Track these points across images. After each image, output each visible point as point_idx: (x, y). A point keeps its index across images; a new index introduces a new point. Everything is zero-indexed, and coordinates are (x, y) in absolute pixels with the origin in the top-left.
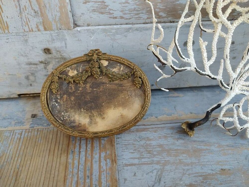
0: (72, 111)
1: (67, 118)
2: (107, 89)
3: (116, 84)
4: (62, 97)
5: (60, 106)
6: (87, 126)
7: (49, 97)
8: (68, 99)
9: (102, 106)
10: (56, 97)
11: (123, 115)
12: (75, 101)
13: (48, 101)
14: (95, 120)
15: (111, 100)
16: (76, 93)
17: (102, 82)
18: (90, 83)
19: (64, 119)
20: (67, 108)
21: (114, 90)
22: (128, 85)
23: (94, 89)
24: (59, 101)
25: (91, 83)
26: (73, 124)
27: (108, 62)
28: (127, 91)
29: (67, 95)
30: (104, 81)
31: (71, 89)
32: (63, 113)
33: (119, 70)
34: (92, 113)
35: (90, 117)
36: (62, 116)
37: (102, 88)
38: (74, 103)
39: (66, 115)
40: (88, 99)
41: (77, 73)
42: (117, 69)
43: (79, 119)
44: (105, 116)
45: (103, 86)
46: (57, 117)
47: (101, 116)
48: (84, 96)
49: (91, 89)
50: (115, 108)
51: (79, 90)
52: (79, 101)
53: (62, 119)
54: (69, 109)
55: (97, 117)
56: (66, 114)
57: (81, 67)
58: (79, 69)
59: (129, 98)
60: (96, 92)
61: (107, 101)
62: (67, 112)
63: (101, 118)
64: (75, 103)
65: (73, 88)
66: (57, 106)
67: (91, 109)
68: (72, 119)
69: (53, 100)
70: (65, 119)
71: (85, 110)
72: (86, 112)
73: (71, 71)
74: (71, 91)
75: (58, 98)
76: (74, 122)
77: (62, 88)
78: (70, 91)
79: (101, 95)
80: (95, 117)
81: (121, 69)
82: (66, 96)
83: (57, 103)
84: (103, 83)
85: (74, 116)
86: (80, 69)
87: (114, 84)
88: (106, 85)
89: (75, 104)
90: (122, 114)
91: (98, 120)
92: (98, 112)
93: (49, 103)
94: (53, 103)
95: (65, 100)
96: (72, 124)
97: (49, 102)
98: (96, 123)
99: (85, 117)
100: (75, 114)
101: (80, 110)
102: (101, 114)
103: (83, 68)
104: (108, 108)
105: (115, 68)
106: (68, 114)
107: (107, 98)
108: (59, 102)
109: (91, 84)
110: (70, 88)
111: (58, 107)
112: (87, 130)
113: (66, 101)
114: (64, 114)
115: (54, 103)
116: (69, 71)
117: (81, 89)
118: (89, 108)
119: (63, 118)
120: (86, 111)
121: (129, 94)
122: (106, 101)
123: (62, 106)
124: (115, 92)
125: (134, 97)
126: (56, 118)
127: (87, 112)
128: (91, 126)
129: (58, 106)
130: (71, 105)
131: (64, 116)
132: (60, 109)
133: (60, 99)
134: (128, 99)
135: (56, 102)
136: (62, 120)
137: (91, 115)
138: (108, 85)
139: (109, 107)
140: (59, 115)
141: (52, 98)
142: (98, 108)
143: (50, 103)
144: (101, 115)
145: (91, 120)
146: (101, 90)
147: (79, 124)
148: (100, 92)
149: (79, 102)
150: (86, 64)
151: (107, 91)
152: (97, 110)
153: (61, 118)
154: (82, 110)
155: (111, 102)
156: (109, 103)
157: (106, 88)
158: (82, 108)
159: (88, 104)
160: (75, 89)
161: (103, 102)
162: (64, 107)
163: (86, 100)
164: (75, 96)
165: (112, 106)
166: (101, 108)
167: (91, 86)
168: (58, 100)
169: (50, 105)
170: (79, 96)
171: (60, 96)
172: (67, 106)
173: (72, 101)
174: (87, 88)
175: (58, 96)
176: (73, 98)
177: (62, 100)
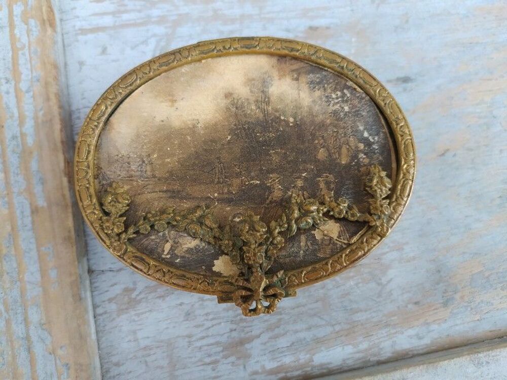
0: (321, 117)
1: (334, 96)
2: (219, 182)
3: (188, 197)
4: (354, 157)
5: (357, 131)
6: (275, 74)
7: (389, 155)
8: (334, 153)
9: (232, 132)
10: (371, 158)
11: (170, 103)
12: (315, 148)
13: (391, 144)
14: (251, 92)
15: (206, 150)
16: (313, 170)
17: (234, 205)
18: (271, 202)
19: (342, 91)
20: (335, 126)
21: (195, 181)
22: (149, 196)
23: (259, 182)
24: (361, 146)
25: (268, 202)
26: (316, 77)
27: (214, 269)
28: (154, 176)
29: (340, 165)
30: (229, 209)
31: (328, 183)
32: (346, 109)
33: (176, 244)
34: (263, 111)
35: (269, 98)
36: (347, 101)
37: (235, 185)
38: (316, 142)
39: (338, 103)
40: (276, 153)
41: (313, 232)
42: (185, 247)
43: (299, 94)
44: (224, 103)
45: (230, 192)
46: (362, 98)
47: (236, 101)
48: (289, 163)
49: (269, 185)
50: (194, 126)
51: (306, 179)
52: (302, 146)
53: (345, 91)
54: (328, 121)
55: (248, 99)
56: (337, 107)
57: (302, 252)
58: (309, 244)
59: (149, 155)
60: (253, 174)
61: (219, 146)
62: (335, 113)
63: (235, 96)
64: (313, 140)
65: (322, 185)
66: (365, 129)
67: (267, 122)
68: (318, 93)
69: (377, 147)
70: (339, 93)
71: (284, 120)
72: (280, 115)
73: (335, 235)
74: (327, 177)
75: (365, 154)
76: (313, 85)
77: (354, 184)
78: (331, 176)
79: (235, 165)
80: (252, 99)
81: (172, 246)
82: (341, 160)
83: (367, 139)
84: (229, 201)
85: (314, 101)
86: (306, 245)
87: (197, 198)
88: (221, 196)
89: (314, 136)
90: (172, 106)
91: (243, 91)
92: (245, 115)
93: (389, 139)
94: (376, 138)
95: (344, 150)
96: (318, 78)
97: (388, 141)
98: (250, 81)
99: (281, 100)
100: (310, 108)
101: (298, 119)
102: (237, 108)
103: (295, 249)
104: (216, 124)
105: (189, 250)
106: (332, 108)
107: (218, 155)
108: (360, 141)
109: (268, 198)
110: (332, 186)
111: (361, 128)
112: (274, 60)
113: (340, 147)
114: (343, 108)
115: (373, 139)
116: (339, 237)
117: (300, 183)
118: (272, 127)
119: (344, 95)
120: (279, 118)
121: (148, 168)
122: (223, 145)
123: (350, 130)
124: (192, 172)
125: (132, 155)
126: (364, 95)
127: (277, 114)
128: (265, 73)
129: (363, 132)
131: (343, 101)
132: (354, 122)
133: (358, 151)
134: (154, 151)
135: (368, 144)
136: (348, 88)
137: (264, 106)
138: (216, 195)
139: (213, 128)
140: (356, 102)
141: (382, 154)
142: (246, 127)
143: (386, 138)
144: (235, 106)
145: (263, 92)
146: (236, 182)
147: (297, 79)
148: (238, 175)
149: (303, 142)
150: (287, 260)
151: (219, 178)
152: (249, 120)
153: (351, 94)
154: (291, 120)
155: (205, 142)
156: (213, 141)
157: (222, 185)
158: (291, 125)
159: (275, 138)
160: (317, 184)
161: (229, 142)
162: (344, 128)
163: (281, 149)
164: (317, 161)
165: (202, 132)
166: (235, 125)
167: (267, 193)
168: (365, 147)
169: (384, 133)
170: (304, 162)
171: (359, 160)
172: (337, 132)
173: (323, 147)
174: (280, 187)
175: (365, 160)
176: (322, 154)
177: (353, 148)
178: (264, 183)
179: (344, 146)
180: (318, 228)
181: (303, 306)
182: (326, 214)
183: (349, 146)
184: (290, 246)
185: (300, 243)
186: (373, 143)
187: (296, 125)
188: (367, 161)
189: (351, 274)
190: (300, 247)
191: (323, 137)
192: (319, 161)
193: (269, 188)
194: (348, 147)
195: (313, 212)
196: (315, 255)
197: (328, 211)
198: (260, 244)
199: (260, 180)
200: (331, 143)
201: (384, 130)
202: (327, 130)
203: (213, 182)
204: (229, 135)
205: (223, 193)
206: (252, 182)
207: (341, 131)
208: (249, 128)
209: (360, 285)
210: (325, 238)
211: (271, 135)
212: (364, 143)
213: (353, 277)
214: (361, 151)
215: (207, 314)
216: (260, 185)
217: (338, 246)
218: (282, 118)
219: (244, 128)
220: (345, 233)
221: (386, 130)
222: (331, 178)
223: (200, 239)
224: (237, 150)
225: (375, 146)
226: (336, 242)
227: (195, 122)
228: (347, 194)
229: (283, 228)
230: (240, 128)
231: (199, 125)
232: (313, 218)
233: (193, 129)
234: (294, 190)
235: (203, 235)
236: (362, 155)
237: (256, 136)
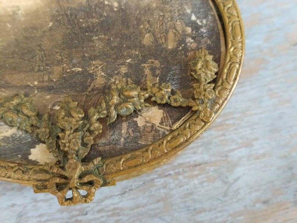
0: (146, 1)
2: (39, 70)
4: (182, 41)
5: (184, 14)
7: (218, 39)
8: (161, 38)
9: (54, 18)
10: (199, 42)
12: (141, 33)
13: (220, 27)
15: (26, 38)
16: (137, 56)
17: (54, 93)
18: (93, 90)
20: (162, 10)
21: (15, 69)
23: (80, 69)
24: (189, 30)
25: (90, 89)
27: (31, 157)
29: (166, 50)
30: (48, 97)
37: (55, 73)
38: (142, 26)
40: (100, 39)
41: (135, 119)
45: (50, 80)
48: (112, 49)
49: (92, 72)
50: (15, 13)
51: (130, 66)
52: (126, 32)
54: (154, 5)
57: (122, 139)
58: (130, 131)
60: (74, 61)
61: (40, 33)
64: (138, 25)
65: (147, 71)
66: (192, 12)
67: (90, 7)
69: (205, 31)
71: (108, 5)
73: (157, 122)
74: (152, 62)
75: (193, 38)
77: (181, 69)
78: (157, 62)
79: (57, 53)
82: (167, 45)
83: (195, 22)
84: (50, 89)
86: (128, 132)
87: (17, 87)
88: (41, 84)
89: (139, 21)
93: (218, 22)
94: (204, 22)
95: (171, 35)
97: (217, 24)
101: (122, 4)
103: (115, 137)
104: (37, 11)
105: (6, 139)
107: (38, 43)
108: (187, 25)
109: (90, 86)
110: (158, 72)
111: (189, 11)
113: (167, 32)
115: (201, 22)
116: (161, 123)
117: (124, 70)
118: (96, 12)
120: (103, 3)
122: (44, 32)
123: (177, 14)
124: (11, 61)
129: (191, 15)
130: (151, 19)
132: (181, 5)
133: (185, 35)
135: (196, 27)
138: (36, 83)
139: (34, 14)
141: (210, 37)
142: (69, 13)
143: (215, 20)
146: (58, 69)
148: (60, 62)
149: (128, 27)
150: (107, 148)
151: (39, 66)
152: (71, 6)
154: (116, 4)
155: (26, 30)
156: (34, 28)
157: (42, 73)
158: (115, 9)
159: (99, 24)
160: (142, 70)
161: (51, 29)
162: (171, 11)
163: (105, 34)
164: (142, 47)
165: (23, 19)
166: (57, 11)
167: (89, 80)
168: (192, 31)
169: (213, 16)
170: (128, 47)
171: (186, 45)
172: (164, 16)
173: (149, 32)
174: (103, 74)
175: (192, 44)
176: (147, 39)
177: (180, 32)
178: (86, 70)
179: (171, 30)
180: (141, 116)
181: (143, 207)
182: (148, 100)
183: (176, 30)
184: (111, 133)
185: (122, 130)
186: (201, 27)
187: (120, 9)
188: (194, 45)
189: (196, 173)
190: (120, 134)
191: (149, 22)
192: (144, 46)
193: (91, 75)
194: (174, 31)
195: (133, 97)
196: (136, 142)
197: (150, 97)
198: (76, 131)
199: (82, 67)
200: (157, 28)
201: (212, 13)
202: (152, 14)
203: (32, 70)
204: (51, 21)
205: (43, 81)
206: (74, 69)
207: (167, 15)
208: (71, 15)
209: (206, 184)
210: (147, 125)
211: (95, 20)
212: (192, 27)
213: (197, 176)
214: (188, 35)
215: (40, 216)
216: (82, 72)
217: (160, 133)
218: (106, 3)
219: (67, 15)
220: (167, 118)
221: (214, 12)
222: (157, 63)
223: (17, 128)
224: (59, 37)
225: (204, 30)
226: (158, 128)
227: (15, 9)
228: (173, 80)
229: (102, 114)
230: (62, 15)
231: (20, 12)
232: (134, 104)
233: (13, 17)
234: (117, 77)
235: (20, 124)
236: (189, 40)
237: (78, 21)
